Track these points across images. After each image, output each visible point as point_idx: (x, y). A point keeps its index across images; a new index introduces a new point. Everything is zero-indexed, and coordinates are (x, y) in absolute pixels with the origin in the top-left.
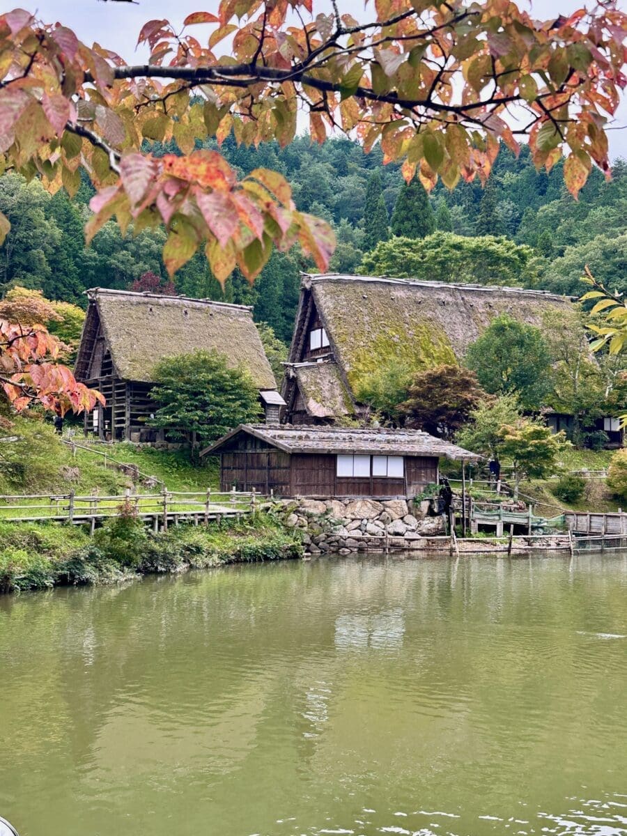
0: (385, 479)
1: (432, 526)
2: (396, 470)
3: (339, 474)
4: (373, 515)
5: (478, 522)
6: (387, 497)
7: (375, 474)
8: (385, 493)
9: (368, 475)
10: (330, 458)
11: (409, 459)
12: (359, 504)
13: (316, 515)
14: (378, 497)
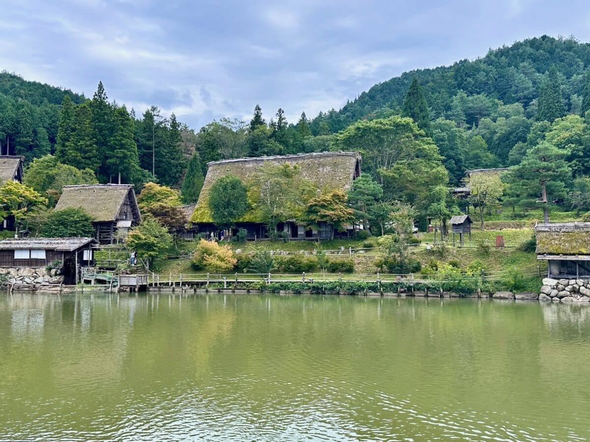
0: (37, 260)
1: (56, 280)
2: (42, 255)
3: (15, 258)
4: (29, 275)
5: (84, 278)
6: (36, 267)
7: (32, 257)
8: (36, 265)
9: (28, 258)
10: (11, 252)
11: (48, 251)
12: (22, 270)
13: (3, 274)
14: (33, 267)
